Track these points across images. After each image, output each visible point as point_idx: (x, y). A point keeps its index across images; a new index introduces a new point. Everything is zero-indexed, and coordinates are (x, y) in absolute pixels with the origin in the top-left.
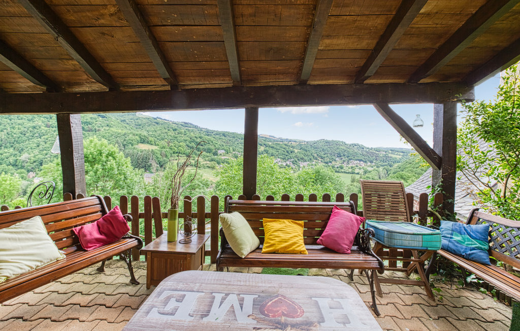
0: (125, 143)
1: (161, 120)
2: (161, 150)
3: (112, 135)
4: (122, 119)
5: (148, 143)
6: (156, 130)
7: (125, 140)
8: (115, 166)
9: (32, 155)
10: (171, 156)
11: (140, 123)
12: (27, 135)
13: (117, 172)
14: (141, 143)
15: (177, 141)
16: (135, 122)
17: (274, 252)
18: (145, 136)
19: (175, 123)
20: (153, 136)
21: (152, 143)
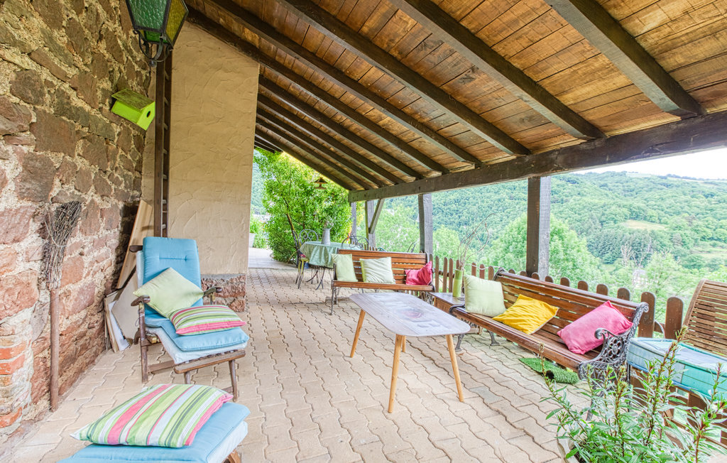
0: (603, 218)
1: (675, 179)
2: (672, 231)
3: (584, 207)
4: (602, 183)
5: (645, 219)
6: (664, 196)
7: (603, 214)
8: (561, 248)
9: (496, 230)
10: (696, 244)
11: (632, 187)
12: (493, 208)
13: (562, 257)
14: (631, 218)
15: (714, 217)
16: (623, 186)
17: (501, 322)
18: (639, 208)
19: (711, 183)
20: (656, 207)
21: (653, 219)
